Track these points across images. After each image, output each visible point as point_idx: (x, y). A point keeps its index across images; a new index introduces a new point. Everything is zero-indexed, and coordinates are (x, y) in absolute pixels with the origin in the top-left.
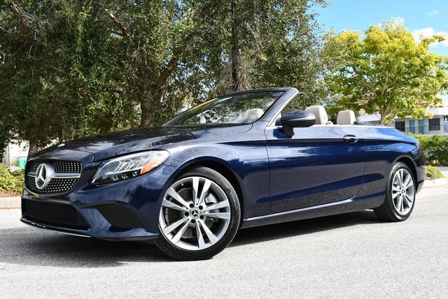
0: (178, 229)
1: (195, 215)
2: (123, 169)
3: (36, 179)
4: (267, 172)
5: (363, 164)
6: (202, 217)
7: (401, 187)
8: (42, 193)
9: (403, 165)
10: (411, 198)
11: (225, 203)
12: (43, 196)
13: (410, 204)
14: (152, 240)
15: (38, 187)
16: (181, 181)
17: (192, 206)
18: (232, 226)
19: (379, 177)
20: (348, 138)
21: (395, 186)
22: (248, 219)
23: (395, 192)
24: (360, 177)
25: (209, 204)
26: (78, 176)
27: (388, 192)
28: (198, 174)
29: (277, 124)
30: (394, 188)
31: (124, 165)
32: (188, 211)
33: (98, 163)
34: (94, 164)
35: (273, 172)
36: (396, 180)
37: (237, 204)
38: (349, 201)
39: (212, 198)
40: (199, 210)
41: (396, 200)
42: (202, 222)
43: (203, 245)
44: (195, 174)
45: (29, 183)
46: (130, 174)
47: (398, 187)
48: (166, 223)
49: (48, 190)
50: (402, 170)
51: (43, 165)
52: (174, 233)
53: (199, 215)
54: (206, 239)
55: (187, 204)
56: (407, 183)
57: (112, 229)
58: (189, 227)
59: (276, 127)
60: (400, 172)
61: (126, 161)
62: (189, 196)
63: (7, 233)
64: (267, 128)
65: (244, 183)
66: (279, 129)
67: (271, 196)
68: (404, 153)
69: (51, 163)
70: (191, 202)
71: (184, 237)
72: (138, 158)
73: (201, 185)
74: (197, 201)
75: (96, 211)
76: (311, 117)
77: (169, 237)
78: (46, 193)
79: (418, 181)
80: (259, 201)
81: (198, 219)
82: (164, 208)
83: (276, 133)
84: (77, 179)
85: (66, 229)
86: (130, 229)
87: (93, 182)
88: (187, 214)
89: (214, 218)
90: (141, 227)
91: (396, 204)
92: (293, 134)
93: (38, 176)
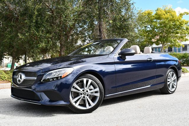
0: (77, 100)
1: (85, 95)
2: (54, 76)
3: (17, 79)
4: (115, 75)
5: (155, 70)
6: (88, 95)
7: (171, 79)
8: (20, 85)
9: (172, 70)
10: (175, 84)
11: (97, 89)
12: (20, 87)
13: (175, 87)
14: (67, 105)
15: (18, 83)
16: (79, 80)
17: (83, 91)
18: (100, 99)
19: (162, 76)
20: (149, 59)
21: (169, 79)
22: (107, 95)
23: (169, 82)
24: (154, 76)
25: (91, 90)
26: (35, 78)
27: (166, 82)
28: (86, 77)
29: (119, 54)
30: (168, 80)
31: (54, 74)
32: (82, 93)
33: (44, 73)
34: (42, 74)
35: (118, 75)
36: (169, 76)
37: (102, 90)
38: (149, 86)
39: (92, 87)
40: (86, 93)
41: (169, 85)
42: (88, 97)
43: (88, 107)
44: (85, 77)
45: (14, 81)
46: (57, 78)
47: (170, 79)
48: (73, 98)
49: (22, 84)
50: (172, 72)
51: (20, 73)
52: (76, 102)
53: (86, 94)
54: (90, 105)
55: (81, 90)
56: (174, 77)
57: (50, 101)
58: (82, 99)
59: (118, 56)
60: (171, 73)
61: (56, 72)
62: (82, 86)
63: (5, 100)
64: (115, 56)
65: (105, 79)
66: (120, 57)
67: (117, 86)
68: (172, 65)
69: (24, 72)
70: (83, 89)
71: (80, 104)
73: (87, 82)
74: (85, 88)
75: (43, 93)
76: (133, 51)
77: (74, 104)
78: (22, 85)
79: (179, 76)
81: (86, 96)
82: (72, 92)
83: (119, 58)
84: (35, 80)
87: (42, 81)
88: (81, 94)
89: (93, 96)
91: (169, 86)
92: (126, 59)
93: (18, 78)
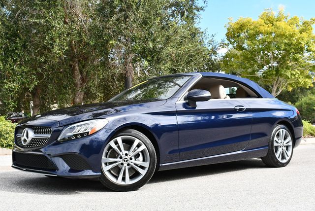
2: (78, 132)
3: (22, 139)
8: (26, 148)
14: (97, 178)
15: (23, 144)
19: (263, 135)
20: (238, 108)
22: (163, 165)
24: (247, 135)
26: (49, 136)
29: (185, 99)
31: (78, 129)
33: (62, 128)
34: (59, 128)
38: (240, 152)
42: (127, 168)
45: (17, 141)
46: (82, 135)
49: (29, 146)
51: (26, 129)
59: (184, 102)
61: (80, 126)
64: (177, 102)
66: (186, 103)
67: (180, 148)
72: (88, 124)
75: (61, 159)
78: (29, 148)
80: (170, 153)
83: (184, 105)
84: (48, 138)
85: (41, 171)
86: (83, 170)
87: (59, 140)
90: (89, 169)
92: (196, 106)
93: (23, 136)
